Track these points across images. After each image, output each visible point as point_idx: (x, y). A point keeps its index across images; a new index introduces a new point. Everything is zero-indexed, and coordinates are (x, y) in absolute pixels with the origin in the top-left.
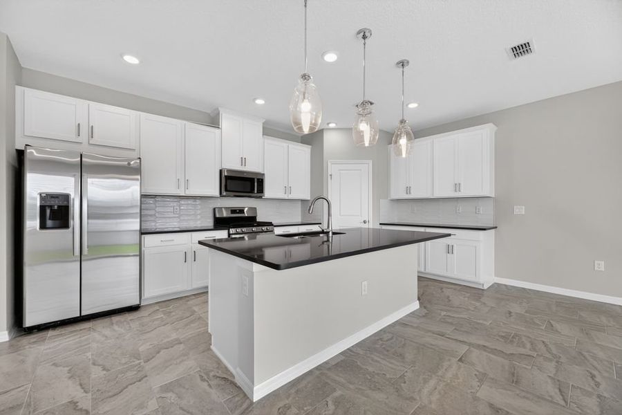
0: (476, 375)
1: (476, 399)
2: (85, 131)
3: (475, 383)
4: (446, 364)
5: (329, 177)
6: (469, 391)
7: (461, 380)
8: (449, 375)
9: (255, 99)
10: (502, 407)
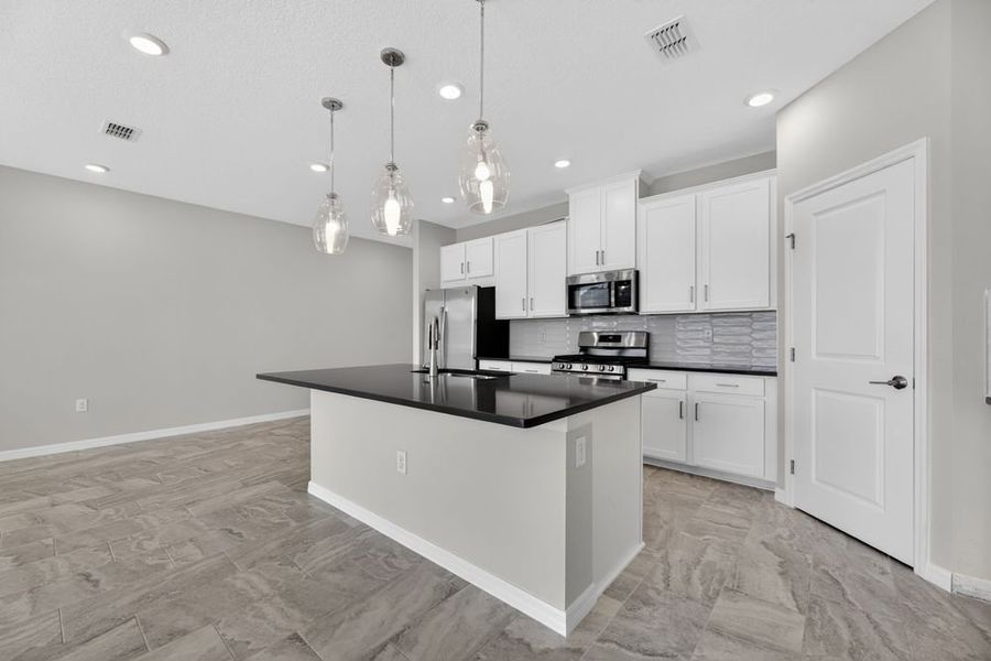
0: (248, 643)
1: (207, 621)
3: (231, 634)
4: (297, 614)
5: (787, 243)
6: (224, 620)
7: (249, 618)
8: (267, 609)
10: (171, 643)
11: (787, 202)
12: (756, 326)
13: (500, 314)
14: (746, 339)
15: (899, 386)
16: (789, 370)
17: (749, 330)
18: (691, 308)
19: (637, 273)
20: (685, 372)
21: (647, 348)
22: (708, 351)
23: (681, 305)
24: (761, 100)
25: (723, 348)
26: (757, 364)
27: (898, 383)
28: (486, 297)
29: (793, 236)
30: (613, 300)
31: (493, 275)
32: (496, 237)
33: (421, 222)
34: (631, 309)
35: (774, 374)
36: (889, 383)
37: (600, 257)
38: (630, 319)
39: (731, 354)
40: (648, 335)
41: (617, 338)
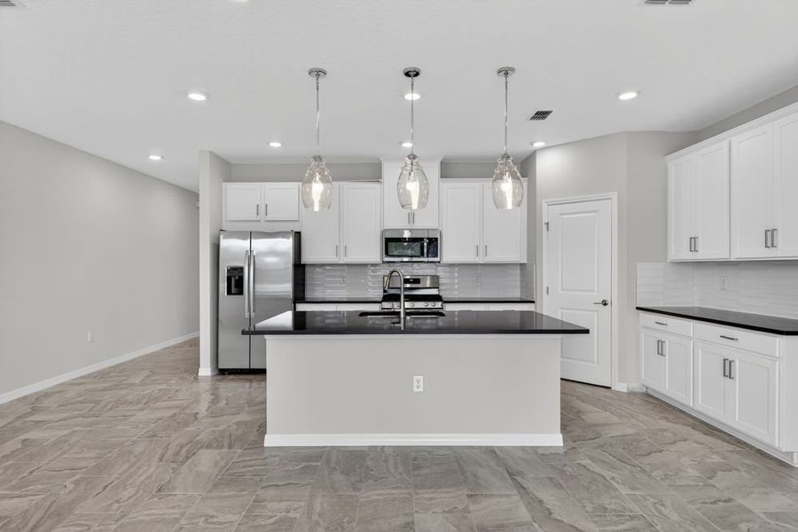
2: (262, 211)
5: (544, 227)
9: (401, 143)
11: (544, 204)
13: (307, 258)
16: (544, 300)
18: (477, 260)
19: (440, 233)
21: (438, 288)
24: (538, 145)
27: (605, 303)
29: (547, 224)
30: (425, 251)
31: (299, 221)
34: (435, 259)
35: (533, 302)
36: (600, 303)
37: (411, 217)
38: (432, 267)
40: (438, 278)
41: (417, 281)
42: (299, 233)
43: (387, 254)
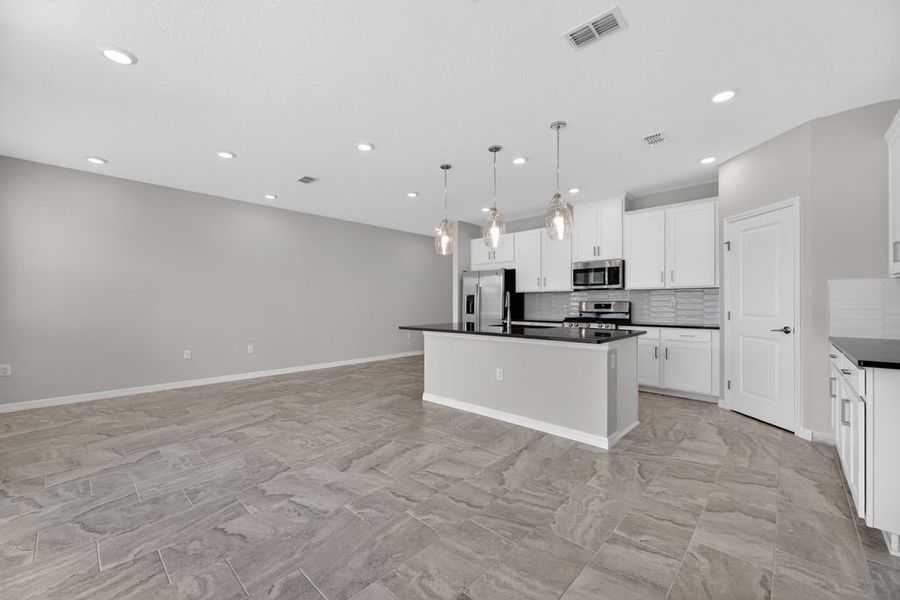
11: (725, 222)
12: (706, 297)
13: (519, 289)
14: (700, 307)
15: (787, 332)
16: (727, 326)
17: (701, 301)
18: (662, 286)
19: (624, 262)
20: (659, 328)
21: (630, 313)
22: (673, 315)
23: (653, 283)
24: (708, 161)
25: (683, 313)
26: (707, 323)
27: (786, 331)
28: (510, 276)
29: (728, 243)
30: (607, 279)
31: (513, 261)
32: (517, 234)
33: (460, 222)
34: (619, 286)
35: (717, 328)
36: (781, 331)
37: (597, 251)
38: (618, 293)
39: (689, 316)
40: (630, 303)
41: (608, 306)
42: (513, 271)
43: (575, 285)
